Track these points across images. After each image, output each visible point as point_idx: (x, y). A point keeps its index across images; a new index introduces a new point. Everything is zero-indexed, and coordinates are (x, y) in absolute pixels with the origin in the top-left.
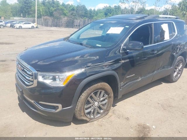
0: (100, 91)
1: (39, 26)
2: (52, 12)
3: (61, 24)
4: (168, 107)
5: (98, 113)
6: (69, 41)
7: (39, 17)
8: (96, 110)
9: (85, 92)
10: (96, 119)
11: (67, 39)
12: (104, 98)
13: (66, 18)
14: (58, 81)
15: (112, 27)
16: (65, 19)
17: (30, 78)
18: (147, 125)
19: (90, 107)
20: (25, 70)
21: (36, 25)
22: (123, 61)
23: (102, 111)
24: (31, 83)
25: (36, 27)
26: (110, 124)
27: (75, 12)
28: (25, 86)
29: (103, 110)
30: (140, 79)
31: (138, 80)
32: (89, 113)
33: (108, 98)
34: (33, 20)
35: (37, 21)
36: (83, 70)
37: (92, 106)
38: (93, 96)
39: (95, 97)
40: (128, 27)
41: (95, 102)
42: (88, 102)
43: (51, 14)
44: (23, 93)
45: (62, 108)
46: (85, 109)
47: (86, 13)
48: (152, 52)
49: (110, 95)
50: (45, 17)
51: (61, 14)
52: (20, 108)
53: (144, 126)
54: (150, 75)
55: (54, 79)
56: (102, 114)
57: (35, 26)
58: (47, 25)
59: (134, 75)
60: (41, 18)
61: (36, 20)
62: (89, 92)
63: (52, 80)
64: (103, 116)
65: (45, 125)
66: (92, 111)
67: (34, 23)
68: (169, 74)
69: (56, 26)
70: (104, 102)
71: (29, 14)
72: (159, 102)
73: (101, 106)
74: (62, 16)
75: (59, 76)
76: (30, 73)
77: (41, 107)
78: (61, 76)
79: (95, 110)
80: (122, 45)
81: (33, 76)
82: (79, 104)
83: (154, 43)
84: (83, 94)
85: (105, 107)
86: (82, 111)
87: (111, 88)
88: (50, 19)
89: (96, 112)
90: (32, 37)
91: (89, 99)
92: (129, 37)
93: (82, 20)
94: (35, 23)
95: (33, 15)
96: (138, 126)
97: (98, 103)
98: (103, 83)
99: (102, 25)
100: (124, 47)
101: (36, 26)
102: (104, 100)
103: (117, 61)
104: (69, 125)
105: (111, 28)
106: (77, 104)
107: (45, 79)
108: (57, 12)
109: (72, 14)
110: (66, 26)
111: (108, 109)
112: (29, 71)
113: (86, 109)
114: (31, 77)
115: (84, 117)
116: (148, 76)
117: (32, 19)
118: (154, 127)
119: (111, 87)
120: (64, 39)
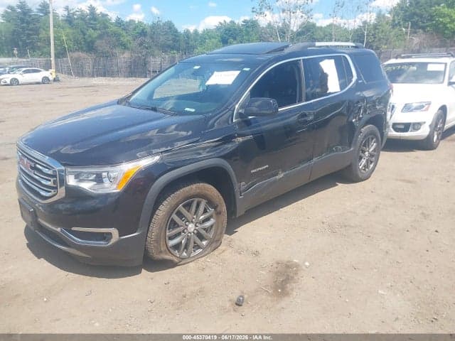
0: (196, 200)
1: (61, 76)
2: (93, 42)
3: (116, 69)
4: (341, 228)
5: (197, 247)
6: (130, 104)
7: (60, 54)
8: (192, 241)
9: (165, 203)
10: (192, 259)
11: (124, 101)
12: (207, 215)
13: (127, 55)
14: (107, 183)
15: (217, 71)
16: (124, 58)
17: (50, 181)
18: (295, 261)
19: (179, 234)
20: (38, 166)
21: (54, 74)
22: (240, 139)
23: (204, 243)
24: (53, 192)
25: (55, 80)
26: (220, 265)
27: (148, 40)
28: (40, 201)
29: (207, 241)
30: (281, 175)
31: (277, 177)
32: (177, 247)
33: (214, 215)
34: (44, 62)
35: (56, 64)
36: (157, 158)
37: (183, 232)
38: (184, 211)
39: (187, 212)
40: (248, 69)
41: (187, 223)
42: (174, 225)
43: (90, 47)
44: (36, 216)
45: (120, 236)
46: (167, 238)
47: (174, 40)
48: (303, 119)
49: (218, 209)
50: (76, 55)
51: (115, 46)
52: (30, 251)
53: (288, 264)
54: (304, 165)
55: (99, 179)
56: (204, 248)
57: (51, 78)
58: (81, 74)
59: (267, 166)
60: (65, 57)
61: (53, 62)
62: (174, 203)
63: (95, 183)
64: (207, 252)
65: (88, 277)
66: (183, 242)
67: (47, 70)
68: (348, 163)
69: (104, 75)
70: (208, 224)
71: (34, 49)
72: (325, 221)
73: (203, 232)
74: (117, 51)
75: (108, 172)
76: (50, 172)
77: (76, 239)
78: (112, 172)
79: (188, 240)
80: (237, 106)
81: (55, 176)
82: (154, 229)
83: (306, 100)
84: (161, 207)
85: (211, 235)
86: (162, 243)
87: (219, 194)
88: (88, 59)
89: (192, 245)
90: (47, 104)
91: (175, 217)
92: (250, 91)
93: (167, 57)
94: (51, 71)
95: (45, 50)
96: (275, 265)
97: (196, 226)
98: (201, 184)
99: (197, 67)
100: (240, 111)
101: (54, 77)
102: (207, 220)
103: (227, 139)
104: (137, 274)
105: (216, 73)
106: (151, 228)
107: (81, 181)
108: (104, 41)
109: (141, 45)
110: (129, 72)
111: (217, 238)
112: (48, 167)
113: (171, 238)
114: (52, 180)
115: (166, 254)
116: (299, 168)
117: (42, 60)
118: (307, 264)
119: (219, 191)
120: (119, 102)
